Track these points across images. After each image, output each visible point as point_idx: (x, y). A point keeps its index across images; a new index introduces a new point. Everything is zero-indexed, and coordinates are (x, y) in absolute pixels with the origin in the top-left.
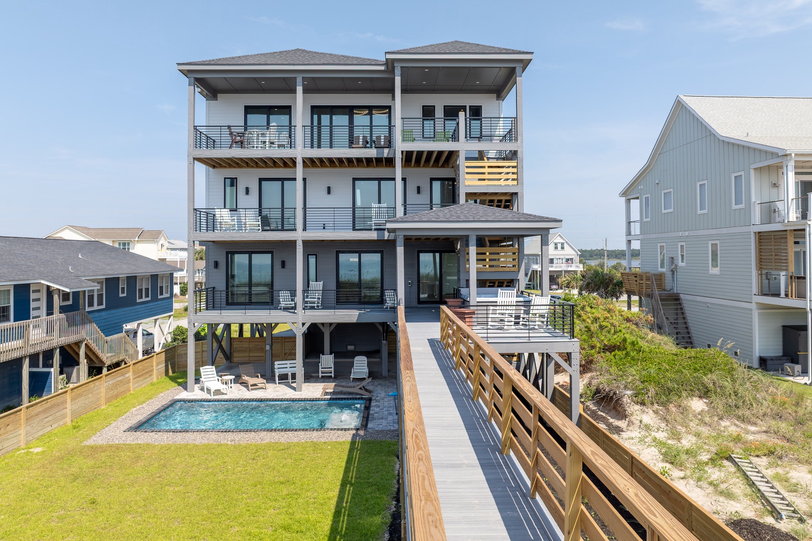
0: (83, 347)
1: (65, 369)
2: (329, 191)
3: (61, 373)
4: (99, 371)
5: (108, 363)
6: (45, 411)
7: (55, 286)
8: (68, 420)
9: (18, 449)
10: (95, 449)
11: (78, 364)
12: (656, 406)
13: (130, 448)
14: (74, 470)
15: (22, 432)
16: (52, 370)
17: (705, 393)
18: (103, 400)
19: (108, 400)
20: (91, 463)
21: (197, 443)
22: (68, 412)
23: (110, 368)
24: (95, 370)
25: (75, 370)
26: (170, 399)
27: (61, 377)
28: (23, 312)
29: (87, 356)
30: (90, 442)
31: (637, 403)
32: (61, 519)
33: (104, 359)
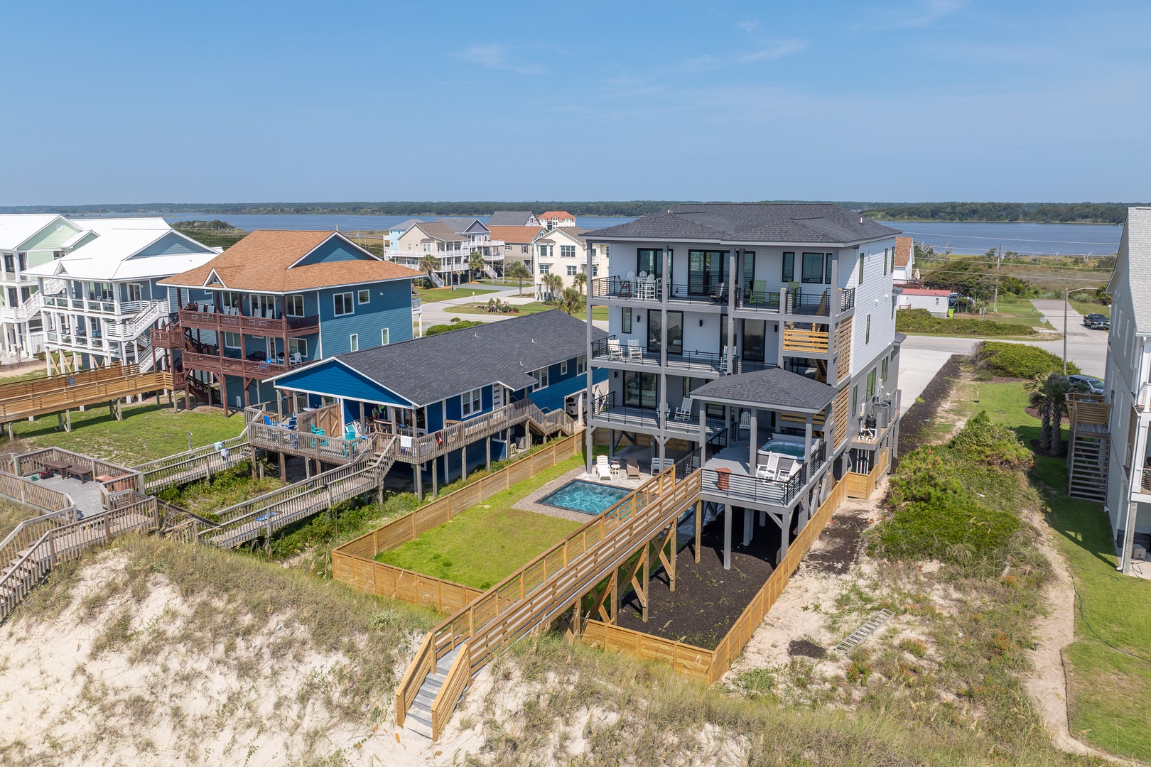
0: (528, 423)
1: (517, 439)
2: (701, 323)
3: (512, 442)
4: (541, 442)
5: (547, 433)
6: (493, 482)
7: (507, 386)
8: (508, 486)
9: (478, 504)
10: (515, 513)
11: (524, 435)
12: (885, 560)
13: (533, 515)
14: (501, 525)
15: (480, 494)
16: (506, 442)
17: (945, 558)
18: (532, 473)
19: (536, 472)
20: (510, 522)
21: (570, 519)
22: (507, 481)
23: (549, 437)
24: (538, 438)
25: (522, 440)
26: (573, 478)
27: (512, 445)
28: (488, 405)
29: (530, 431)
30: (513, 507)
31: (868, 555)
32: (487, 553)
33: (544, 431)
